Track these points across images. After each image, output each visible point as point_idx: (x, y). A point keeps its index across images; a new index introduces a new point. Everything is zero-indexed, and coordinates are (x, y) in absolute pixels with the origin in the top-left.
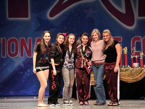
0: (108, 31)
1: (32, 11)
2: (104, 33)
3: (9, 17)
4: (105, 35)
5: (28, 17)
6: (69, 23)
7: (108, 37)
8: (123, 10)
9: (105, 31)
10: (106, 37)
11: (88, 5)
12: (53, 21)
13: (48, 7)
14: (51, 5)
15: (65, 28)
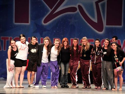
0: (86, 38)
1: (32, 19)
2: (83, 39)
3: (15, 22)
4: (84, 41)
5: (28, 23)
6: (57, 28)
7: (85, 42)
8: (96, 21)
9: (84, 38)
10: (84, 42)
11: (71, 16)
12: (46, 26)
13: (43, 16)
14: (45, 14)
15: (55, 31)
